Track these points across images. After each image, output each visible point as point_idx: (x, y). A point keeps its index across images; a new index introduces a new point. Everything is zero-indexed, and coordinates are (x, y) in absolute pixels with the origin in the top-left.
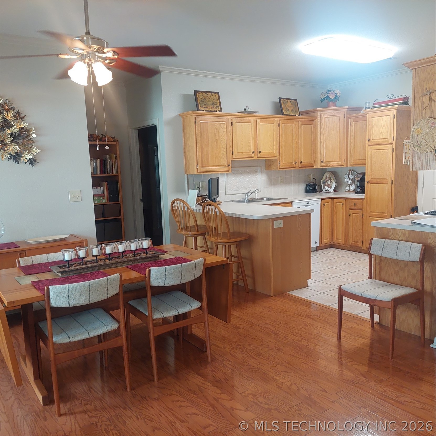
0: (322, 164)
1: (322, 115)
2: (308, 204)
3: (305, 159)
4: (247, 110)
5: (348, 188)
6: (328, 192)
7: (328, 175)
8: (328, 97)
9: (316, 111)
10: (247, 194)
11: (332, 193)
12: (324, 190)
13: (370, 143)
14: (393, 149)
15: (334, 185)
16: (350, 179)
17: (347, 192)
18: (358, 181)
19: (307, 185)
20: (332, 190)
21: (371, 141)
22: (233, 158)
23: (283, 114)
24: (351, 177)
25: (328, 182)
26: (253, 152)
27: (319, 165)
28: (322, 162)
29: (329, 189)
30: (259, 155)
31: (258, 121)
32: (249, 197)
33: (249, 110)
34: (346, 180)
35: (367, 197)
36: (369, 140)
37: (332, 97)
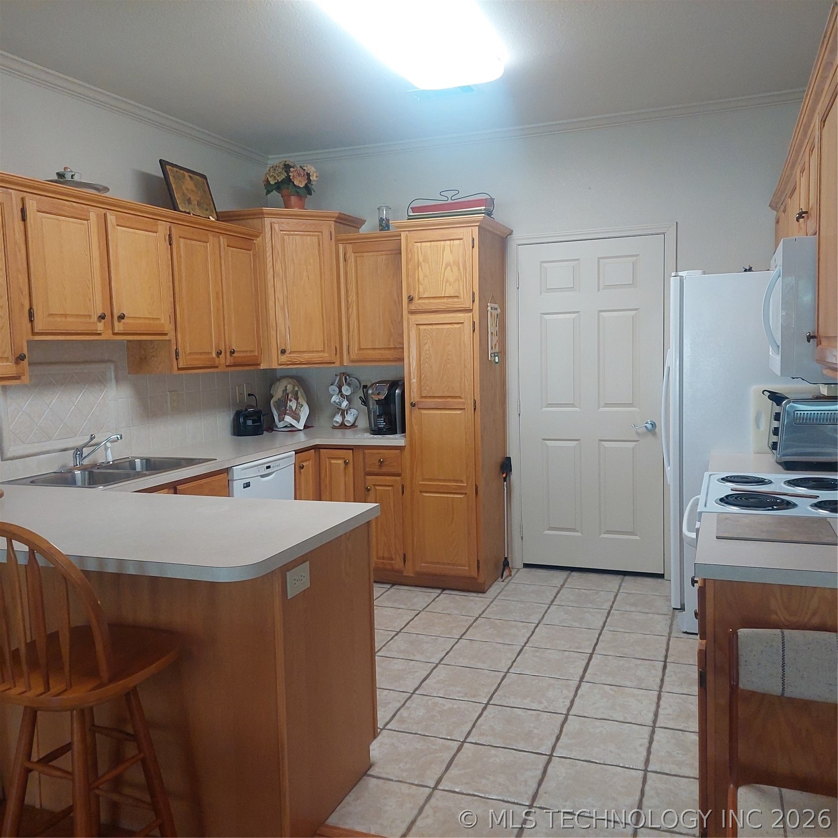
0: (283, 359)
1: (276, 226)
2: (269, 471)
3: (241, 344)
4: (68, 177)
5: (338, 418)
6: (291, 429)
7: (289, 387)
8: (288, 180)
9: (261, 215)
10: (78, 451)
11: (301, 434)
12: (281, 425)
13: (413, 307)
14: (474, 323)
15: (305, 413)
16: (342, 395)
17: (334, 428)
18: (378, 402)
19: (238, 414)
20: (301, 426)
21: (416, 301)
22: (34, 333)
23: (175, 208)
24: (346, 390)
25: (291, 404)
26: (102, 317)
27: (272, 361)
28: (283, 352)
29: (294, 423)
30: (119, 327)
31: (111, 218)
32: (86, 462)
33: (76, 178)
34: (335, 399)
35: (411, 442)
36: (411, 299)
37: (300, 183)
